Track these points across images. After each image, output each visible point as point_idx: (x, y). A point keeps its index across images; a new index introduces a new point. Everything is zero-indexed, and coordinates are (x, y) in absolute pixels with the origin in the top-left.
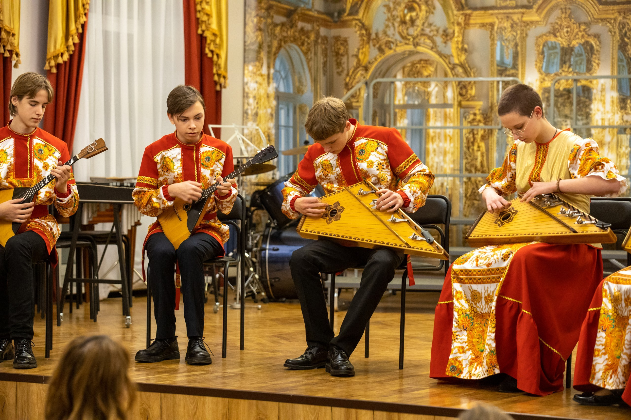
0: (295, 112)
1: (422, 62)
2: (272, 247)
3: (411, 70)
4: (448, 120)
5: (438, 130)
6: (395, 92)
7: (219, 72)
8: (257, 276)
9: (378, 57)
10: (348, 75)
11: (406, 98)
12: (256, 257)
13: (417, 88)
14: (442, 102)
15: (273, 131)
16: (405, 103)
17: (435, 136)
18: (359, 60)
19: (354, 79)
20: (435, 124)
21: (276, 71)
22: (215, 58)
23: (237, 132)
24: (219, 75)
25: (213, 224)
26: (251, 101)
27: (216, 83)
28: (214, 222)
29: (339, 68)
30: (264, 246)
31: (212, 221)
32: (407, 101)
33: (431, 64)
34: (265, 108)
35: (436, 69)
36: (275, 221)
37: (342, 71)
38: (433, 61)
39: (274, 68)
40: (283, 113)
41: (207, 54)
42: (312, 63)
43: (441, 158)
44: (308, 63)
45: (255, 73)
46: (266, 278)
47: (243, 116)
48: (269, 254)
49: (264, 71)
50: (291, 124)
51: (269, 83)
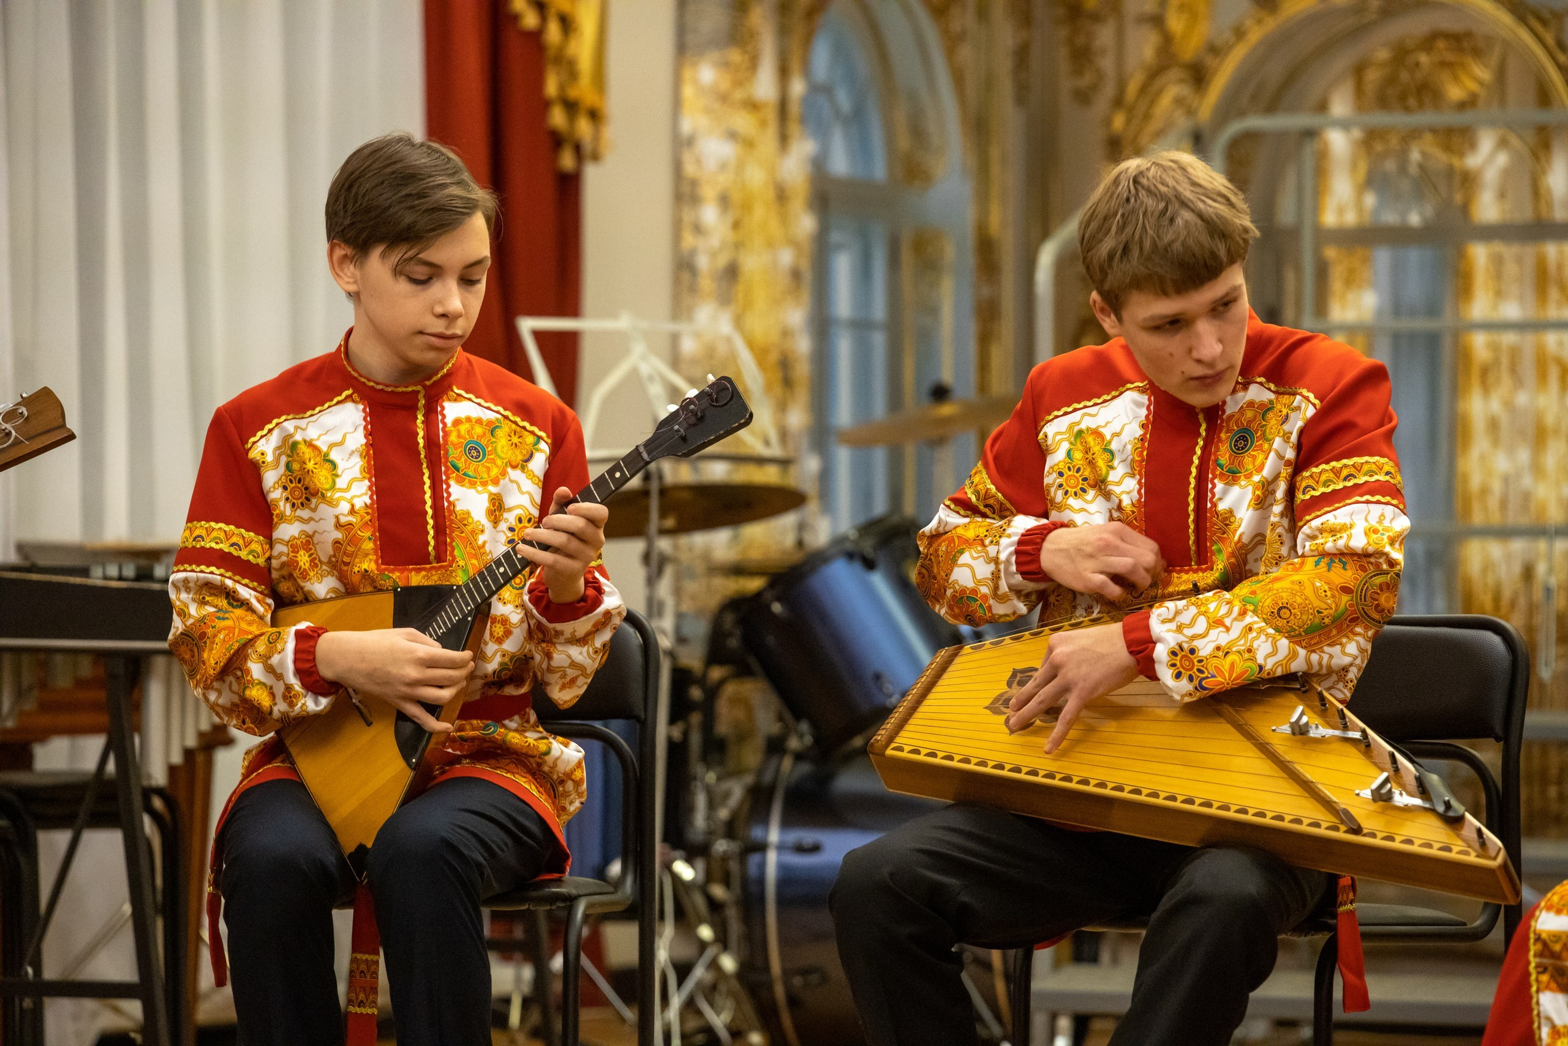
0: (894, 262)
1: (1441, 44)
2: (796, 835)
3: (1391, 80)
4: (1554, 293)
5: (1509, 338)
6: (1321, 171)
7: (573, 93)
8: (728, 963)
9: (1248, 23)
10: (1118, 102)
11: (1370, 200)
12: (727, 882)
13: (1415, 156)
14: (1526, 214)
15: (803, 345)
16: (1367, 219)
17: (1496, 362)
18: (1167, 40)
19: (1147, 117)
20: (1495, 307)
21: (816, 89)
22: (553, 32)
23: (638, 349)
24: (571, 107)
25: (514, 738)
26: (710, 214)
27: (557, 141)
28: (521, 731)
29: (1078, 72)
30: (756, 833)
31: (513, 725)
32: (1376, 212)
33: (1477, 53)
34: (770, 244)
35: (1501, 74)
36: (804, 726)
37: (1095, 88)
38: (1489, 39)
39: (807, 72)
40: (843, 267)
41: (516, 18)
42: (966, 53)
43: (1524, 455)
44: (950, 52)
45: (724, 98)
46: (767, 968)
47: (677, 282)
48: (782, 868)
49: (765, 86)
50: (879, 311)
51: (784, 139)
